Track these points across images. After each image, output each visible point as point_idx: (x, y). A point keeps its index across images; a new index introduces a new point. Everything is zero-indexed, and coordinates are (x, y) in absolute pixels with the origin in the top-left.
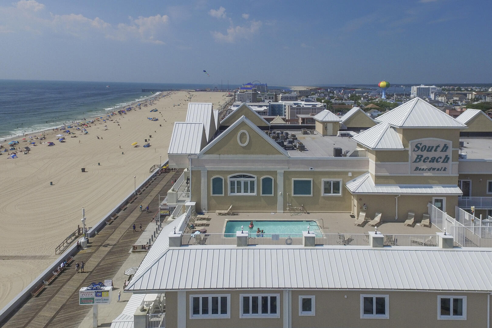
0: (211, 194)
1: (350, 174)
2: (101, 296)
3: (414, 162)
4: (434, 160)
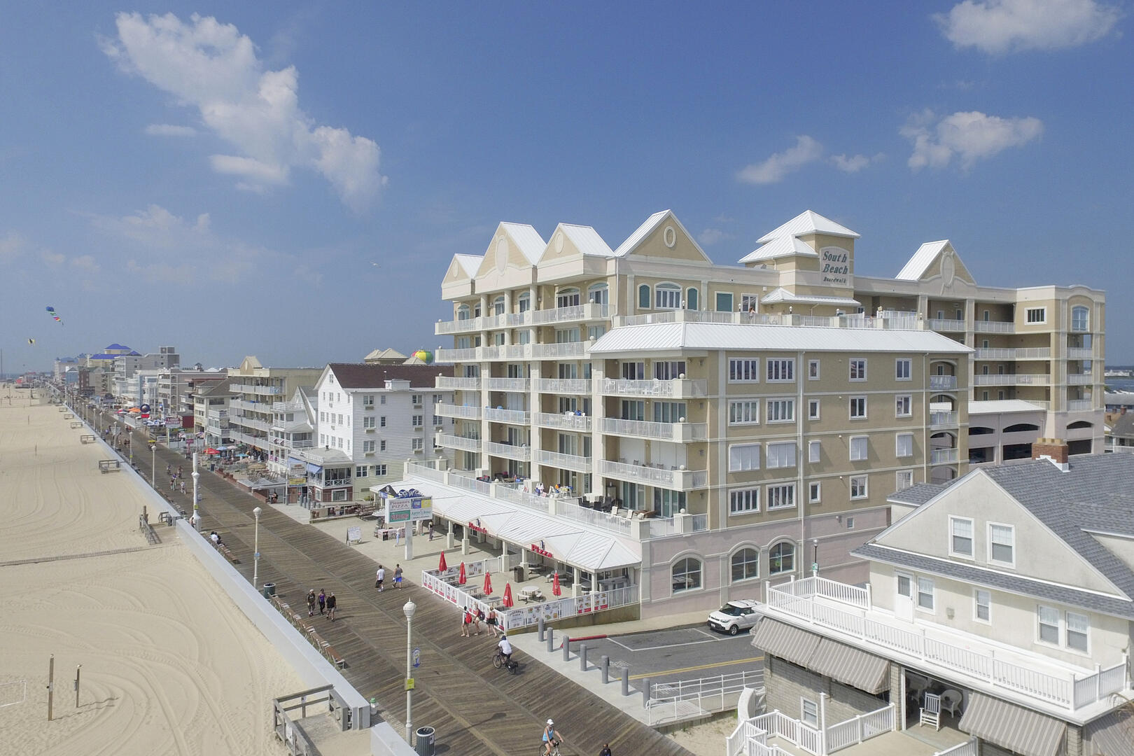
0: (638, 305)
1: (764, 289)
2: (420, 507)
3: (824, 271)
4: (837, 270)
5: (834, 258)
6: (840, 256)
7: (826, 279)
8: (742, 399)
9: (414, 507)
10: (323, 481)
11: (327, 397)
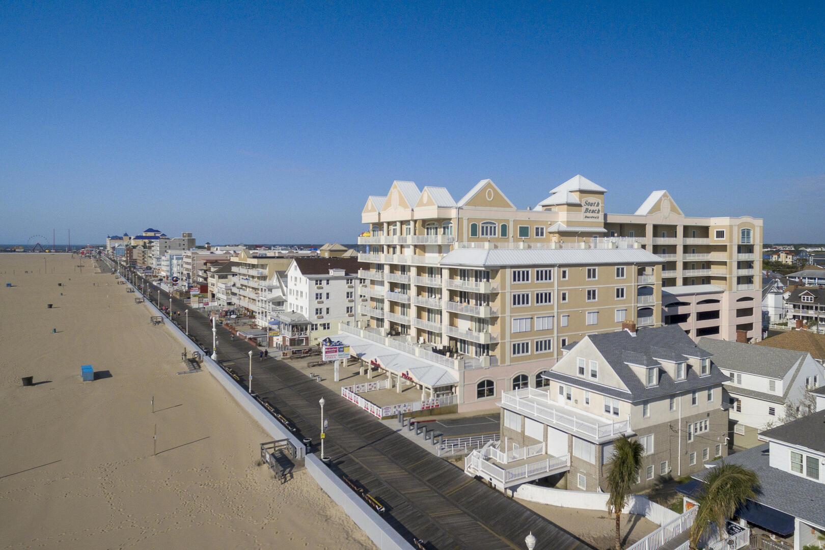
0: (470, 236)
1: (550, 223)
3: (585, 212)
4: (593, 211)
5: (591, 205)
6: (595, 203)
7: (586, 217)
8: (520, 292)
9: (339, 351)
10: (290, 333)
11: (293, 279)
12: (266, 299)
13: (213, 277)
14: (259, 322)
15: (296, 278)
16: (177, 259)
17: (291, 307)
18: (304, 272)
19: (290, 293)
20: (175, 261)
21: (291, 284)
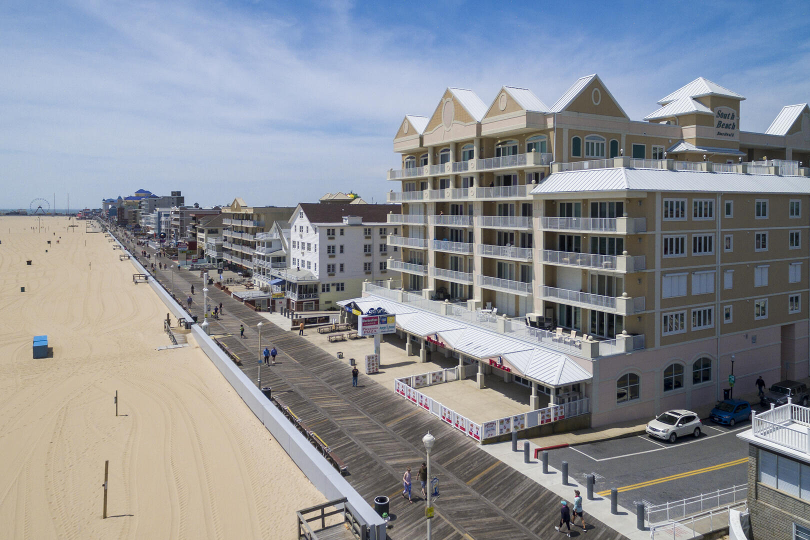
0: (572, 155)
1: (670, 141)
2: (386, 322)
3: (717, 127)
4: (727, 126)
5: (725, 116)
6: (729, 114)
7: (719, 134)
8: (674, 235)
9: (381, 322)
10: (297, 295)
11: (298, 229)
12: (263, 254)
13: (202, 231)
14: (255, 281)
15: (301, 227)
16: (165, 215)
17: (294, 264)
18: (312, 220)
19: (294, 246)
20: (163, 219)
21: (295, 236)
